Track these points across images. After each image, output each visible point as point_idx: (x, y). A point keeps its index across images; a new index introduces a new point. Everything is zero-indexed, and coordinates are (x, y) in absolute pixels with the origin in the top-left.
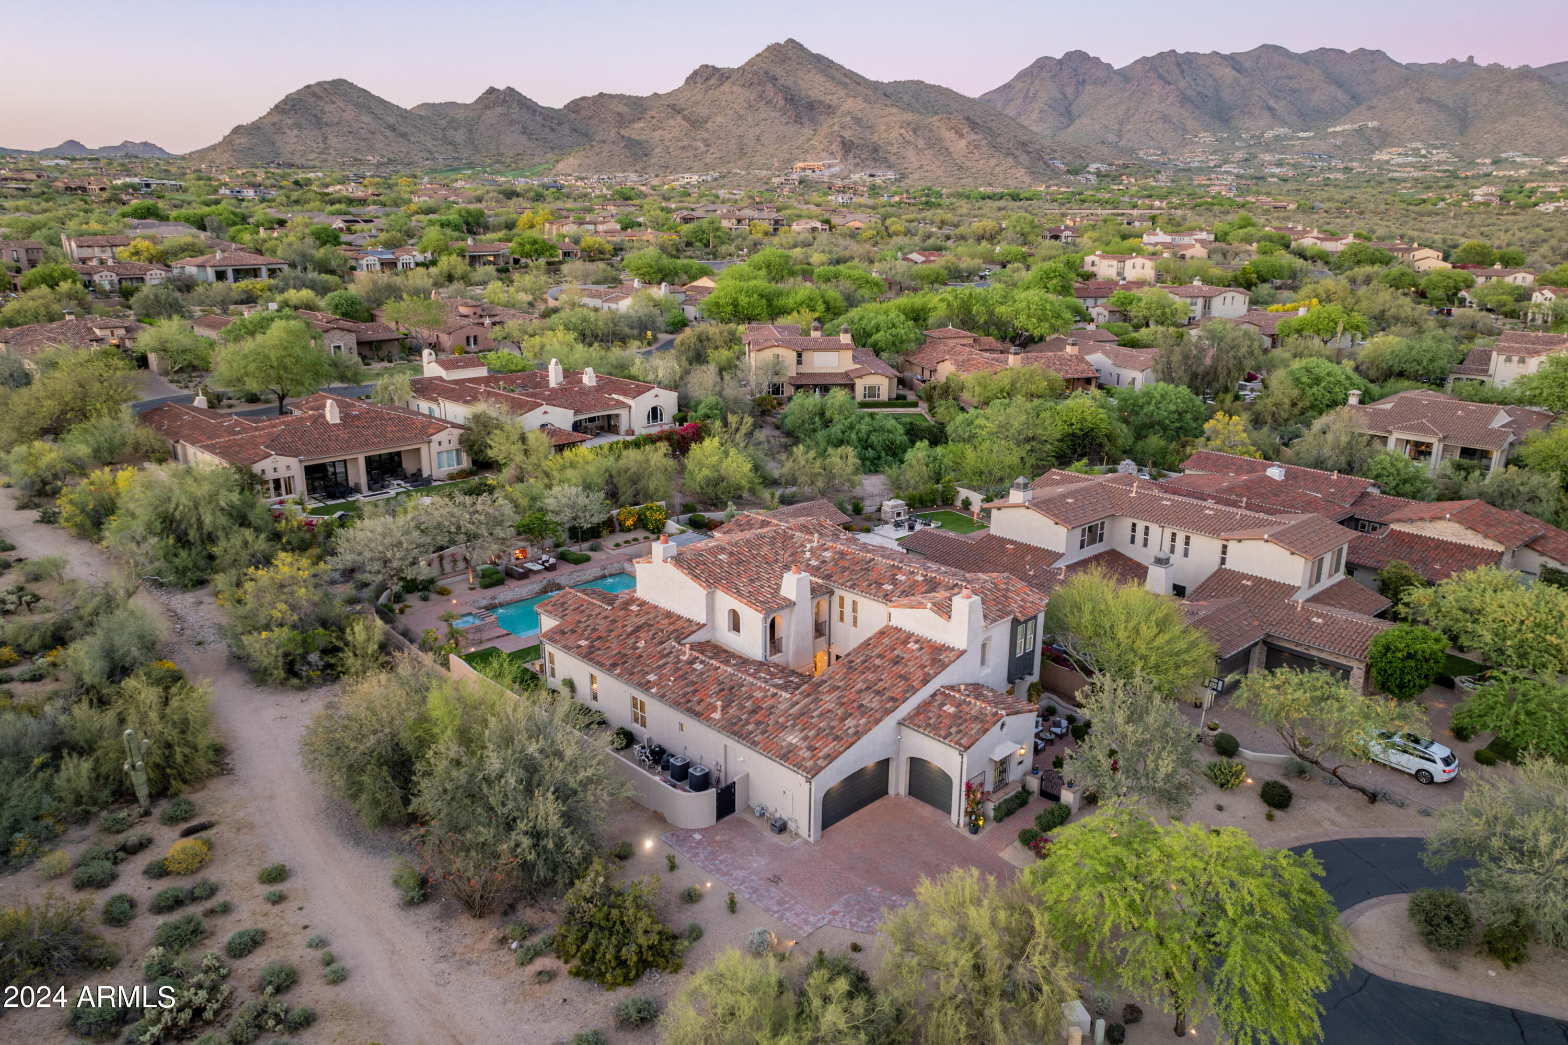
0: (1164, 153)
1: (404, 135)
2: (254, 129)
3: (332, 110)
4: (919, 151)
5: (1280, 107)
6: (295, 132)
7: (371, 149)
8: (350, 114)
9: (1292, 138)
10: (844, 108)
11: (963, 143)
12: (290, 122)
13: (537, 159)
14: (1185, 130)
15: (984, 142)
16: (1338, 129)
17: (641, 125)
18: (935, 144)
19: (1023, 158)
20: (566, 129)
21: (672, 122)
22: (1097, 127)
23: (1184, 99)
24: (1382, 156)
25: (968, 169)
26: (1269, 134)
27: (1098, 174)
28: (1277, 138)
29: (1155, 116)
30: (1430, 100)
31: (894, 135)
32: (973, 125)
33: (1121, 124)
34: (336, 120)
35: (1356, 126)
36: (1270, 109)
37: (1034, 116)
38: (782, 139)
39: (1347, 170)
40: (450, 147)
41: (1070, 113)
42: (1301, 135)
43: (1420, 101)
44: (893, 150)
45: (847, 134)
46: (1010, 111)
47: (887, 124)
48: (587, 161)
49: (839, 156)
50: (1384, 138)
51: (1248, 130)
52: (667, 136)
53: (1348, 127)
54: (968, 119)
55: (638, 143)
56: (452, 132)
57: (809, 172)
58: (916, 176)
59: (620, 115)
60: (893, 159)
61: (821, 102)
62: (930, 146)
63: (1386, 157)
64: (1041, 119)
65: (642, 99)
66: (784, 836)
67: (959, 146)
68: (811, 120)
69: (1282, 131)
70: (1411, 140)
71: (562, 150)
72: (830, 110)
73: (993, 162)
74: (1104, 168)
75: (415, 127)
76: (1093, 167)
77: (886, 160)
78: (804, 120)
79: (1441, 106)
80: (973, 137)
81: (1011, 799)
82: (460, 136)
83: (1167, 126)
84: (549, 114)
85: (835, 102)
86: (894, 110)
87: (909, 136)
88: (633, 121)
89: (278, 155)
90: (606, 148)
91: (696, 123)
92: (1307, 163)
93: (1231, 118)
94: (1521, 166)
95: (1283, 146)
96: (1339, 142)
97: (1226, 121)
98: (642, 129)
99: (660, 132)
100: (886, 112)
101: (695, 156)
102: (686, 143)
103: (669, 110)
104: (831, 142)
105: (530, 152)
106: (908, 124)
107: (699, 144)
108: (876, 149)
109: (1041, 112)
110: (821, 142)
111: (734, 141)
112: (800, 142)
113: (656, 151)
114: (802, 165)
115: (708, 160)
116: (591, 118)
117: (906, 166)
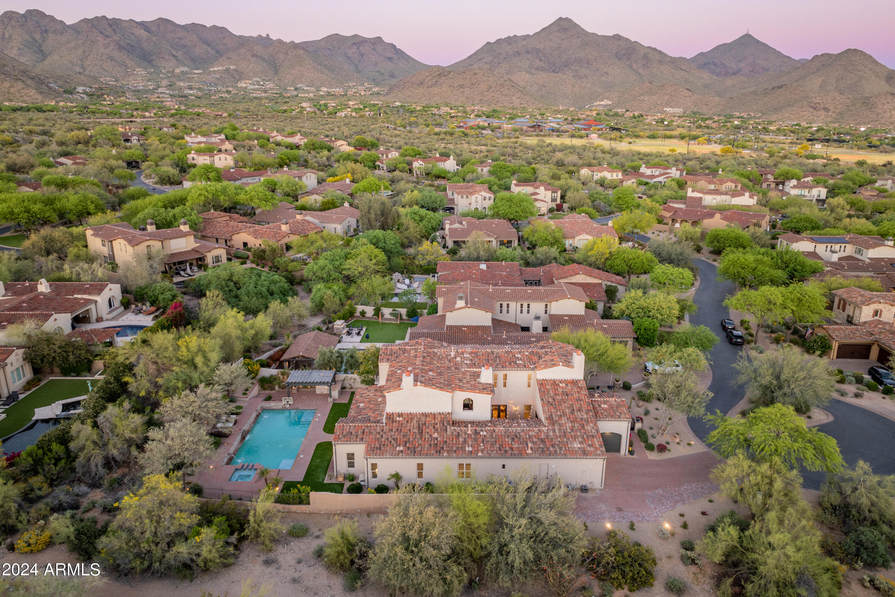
5: (179, 54)
9: (191, 73)
16: (216, 69)
19: (29, 82)
23: (120, 48)
24: (242, 84)
26: (177, 71)
28: (183, 73)
30: (257, 56)
35: (224, 68)
36: (174, 56)
39: (229, 92)
42: (195, 71)
43: (253, 56)
50: (240, 75)
51: (164, 68)
53: (220, 68)
63: (244, 85)
69: (185, 69)
70: (253, 77)
73: (7, 84)
76: (80, 89)
79: (263, 60)
83: (114, 63)
92: (206, 88)
93: (152, 60)
94: (308, 92)
95: (188, 78)
96: (218, 77)
97: (150, 62)
109: (19, 49)
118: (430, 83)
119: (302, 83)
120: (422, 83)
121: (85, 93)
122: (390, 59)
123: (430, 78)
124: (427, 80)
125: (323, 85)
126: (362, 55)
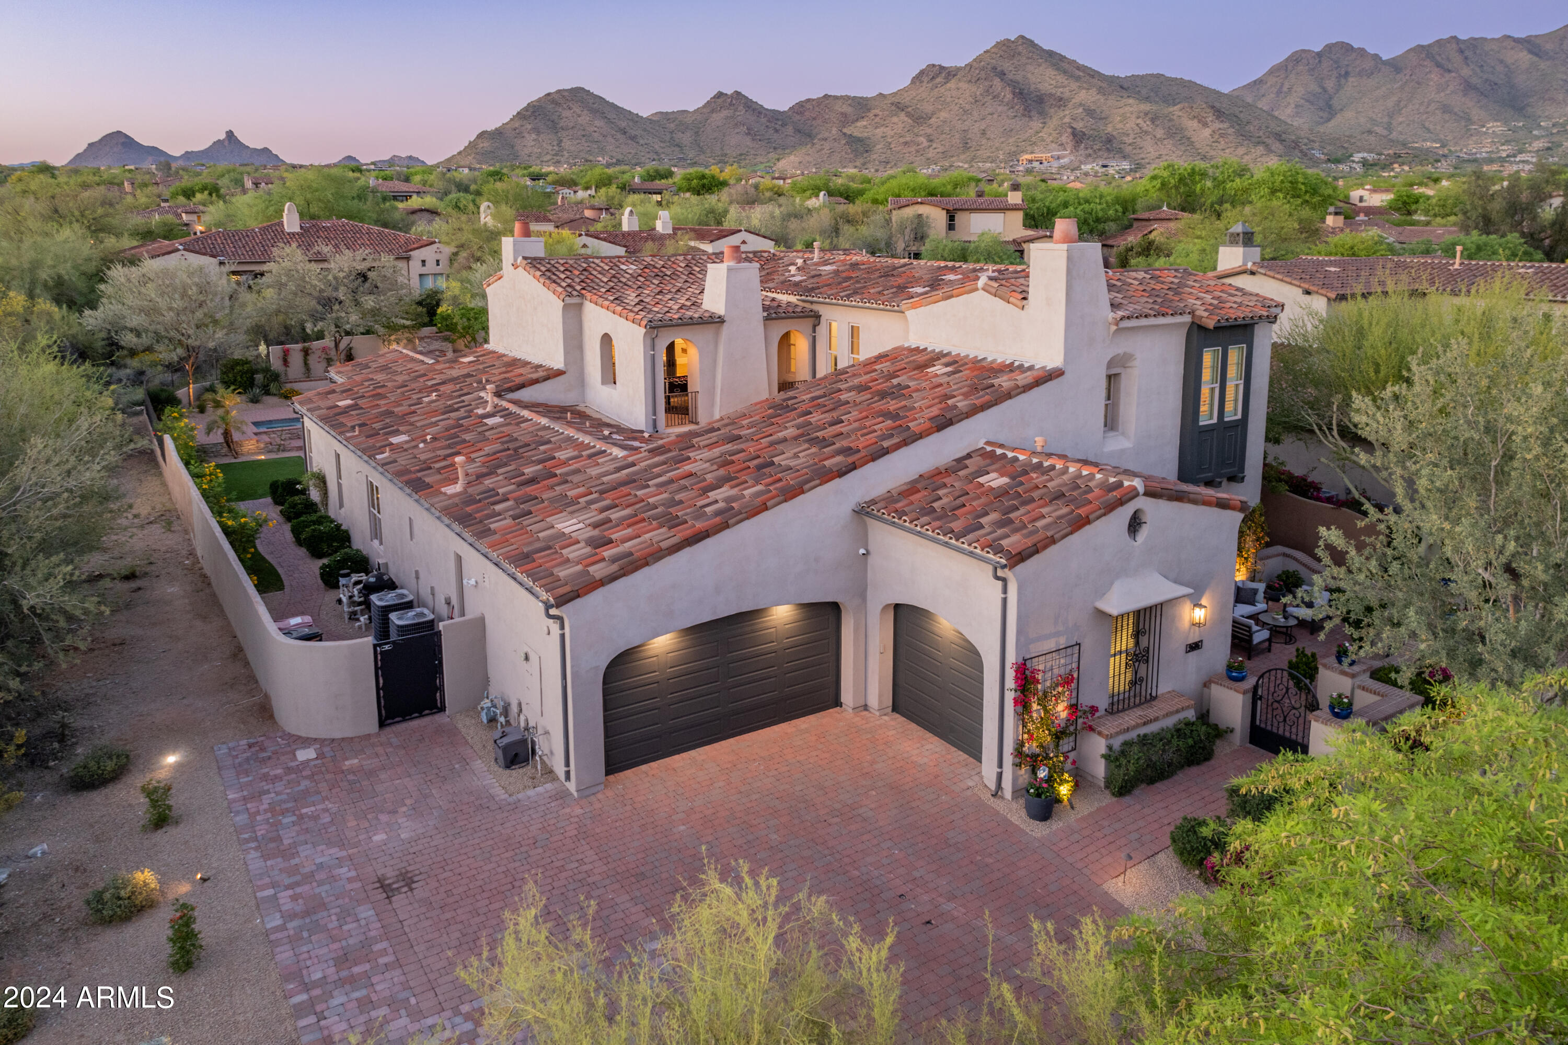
0: (1443, 146)
1: (633, 138)
2: (497, 134)
3: (567, 116)
4: (1157, 141)
6: (534, 136)
7: (602, 152)
8: (585, 118)
10: (1077, 100)
11: (1207, 132)
12: (529, 127)
13: (759, 159)
14: (1469, 120)
15: (1231, 131)
17: (863, 123)
18: (1176, 134)
19: (1276, 146)
20: (790, 130)
21: (895, 119)
22: (1362, 120)
25: (1212, 158)
27: (1365, 163)
29: (1433, 107)
31: (1131, 124)
32: (1219, 114)
33: (1391, 116)
34: (571, 124)
37: (1289, 111)
38: (1008, 133)
40: (677, 149)
41: (1330, 107)
44: (1129, 140)
45: (1079, 125)
46: (1263, 104)
47: (1122, 115)
48: (808, 158)
49: (1069, 147)
51: (1549, 118)
52: (890, 133)
54: (1213, 107)
55: (860, 140)
56: (680, 135)
57: (1036, 164)
59: (844, 115)
60: (1128, 149)
61: (1051, 95)
62: (1170, 135)
64: (1297, 114)
65: (866, 99)
66: (518, 774)
67: (1203, 135)
68: (1040, 113)
71: (782, 149)
72: (1061, 102)
73: (1241, 151)
74: (1370, 157)
75: (645, 130)
76: (1357, 157)
77: (1120, 151)
78: (1033, 113)
80: (1217, 125)
81: (1159, 736)
82: (686, 138)
83: (1447, 117)
84: (775, 116)
85: (1067, 95)
86: (1131, 101)
87: (1146, 125)
88: (857, 120)
89: (516, 157)
90: (827, 146)
91: (919, 119)
98: (865, 127)
99: (882, 129)
100: (1121, 103)
101: (917, 151)
102: (908, 139)
103: (893, 108)
104: (1060, 134)
105: (752, 152)
106: (1146, 114)
107: (922, 139)
108: (1109, 140)
109: (1297, 106)
110: (1050, 134)
111: (957, 136)
112: (1028, 134)
113: (878, 147)
114: (1029, 157)
115: (930, 155)
116: (814, 119)
117: (1142, 156)
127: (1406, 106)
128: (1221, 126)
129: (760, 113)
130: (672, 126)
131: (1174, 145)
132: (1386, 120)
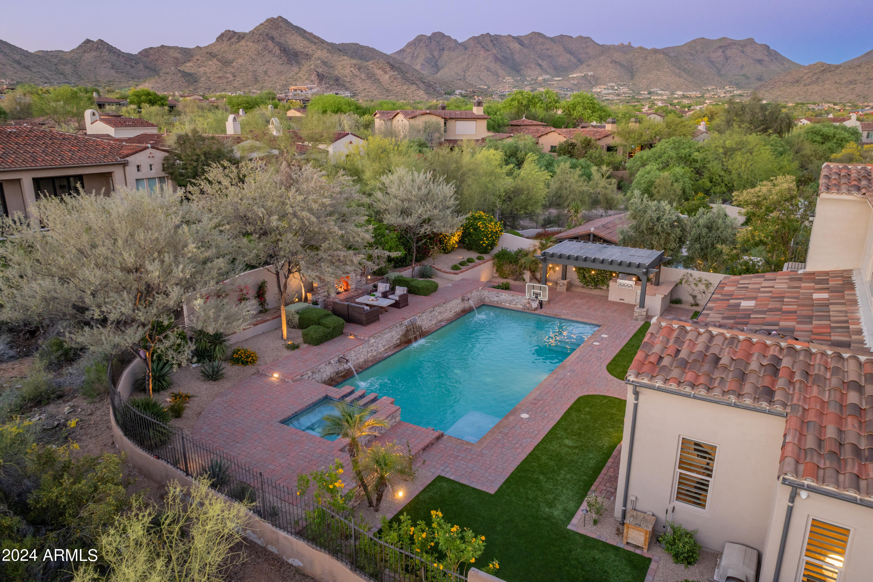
0: (489, 87)
1: (27, 67)
4: (363, 81)
5: (544, 64)
7: (5, 75)
9: (552, 81)
10: (316, 56)
11: (387, 77)
13: (123, 85)
14: (498, 75)
15: (399, 76)
16: (575, 75)
17: (190, 64)
18: (371, 76)
19: (421, 85)
20: (141, 66)
21: (210, 63)
22: (452, 73)
23: (497, 59)
24: (597, 89)
25: (391, 91)
26: (540, 78)
28: (544, 80)
29: (482, 68)
30: (616, 62)
31: (347, 71)
32: (392, 67)
33: (466, 72)
35: (583, 75)
36: (540, 65)
37: (420, 67)
38: (280, 73)
40: (62, 76)
41: (437, 66)
42: (556, 79)
43: (612, 62)
44: (348, 80)
45: (320, 70)
46: (408, 62)
47: (342, 66)
48: (157, 85)
49: (316, 82)
50: (596, 81)
51: (530, 76)
52: (208, 71)
53: (579, 74)
54: (389, 63)
55: (190, 75)
56: (62, 67)
57: (299, 92)
58: (363, 95)
59: (176, 59)
60: (348, 85)
61: (302, 52)
62: (370, 78)
63: (599, 90)
64: (424, 69)
65: (189, 49)
67: (385, 78)
68: (297, 63)
69: (547, 77)
70: (610, 82)
71: (139, 79)
72: (308, 57)
73: (405, 87)
74: (463, 92)
75: (35, 62)
76: (457, 92)
77: (344, 86)
78: (293, 62)
79: (621, 65)
80: (392, 73)
82: (68, 69)
83: (489, 73)
84: (129, 57)
85: (311, 52)
86: (345, 58)
87: (356, 72)
88: (185, 62)
90: (169, 77)
91: (226, 63)
92: (563, 92)
93: (520, 69)
94: (661, 95)
95: (549, 85)
96: (575, 83)
97: (518, 71)
98: (192, 67)
99: (203, 68)
100: (341, 59)
101: (227, 82)
102: (220, 75)
103: (208, 55)
104: (310, 75)
105: (117, 80)
106: (355, 65)
107: (229, 75)
108: (337, 79)
109: (422, 65)
110: (304, 75)
111: (250, 74)
112: (291, 75)
113: (202, 79)
114: (294, 87)
115: (235, 85)
116: (157, 60)
117: (355, 89)
118: (809, 81)
119: (657, 87)
120: (797, 81)
121: (461, 94)
122: (760, 61)
123: (809, 75)
124: (805, 77)
125: (679, 88)
126: (727, 59)
127: (471, 67)
128: (394, 73)
129: (119, 55)
130: (56, 60)
131: (372, 83)
132: (463, 73)
